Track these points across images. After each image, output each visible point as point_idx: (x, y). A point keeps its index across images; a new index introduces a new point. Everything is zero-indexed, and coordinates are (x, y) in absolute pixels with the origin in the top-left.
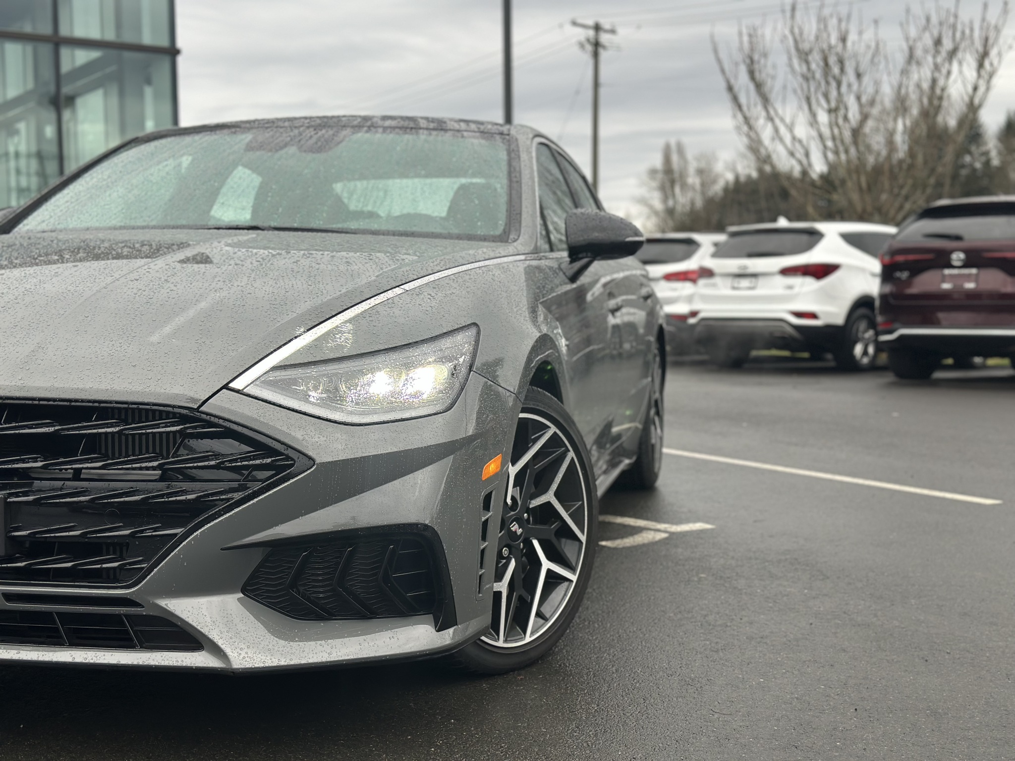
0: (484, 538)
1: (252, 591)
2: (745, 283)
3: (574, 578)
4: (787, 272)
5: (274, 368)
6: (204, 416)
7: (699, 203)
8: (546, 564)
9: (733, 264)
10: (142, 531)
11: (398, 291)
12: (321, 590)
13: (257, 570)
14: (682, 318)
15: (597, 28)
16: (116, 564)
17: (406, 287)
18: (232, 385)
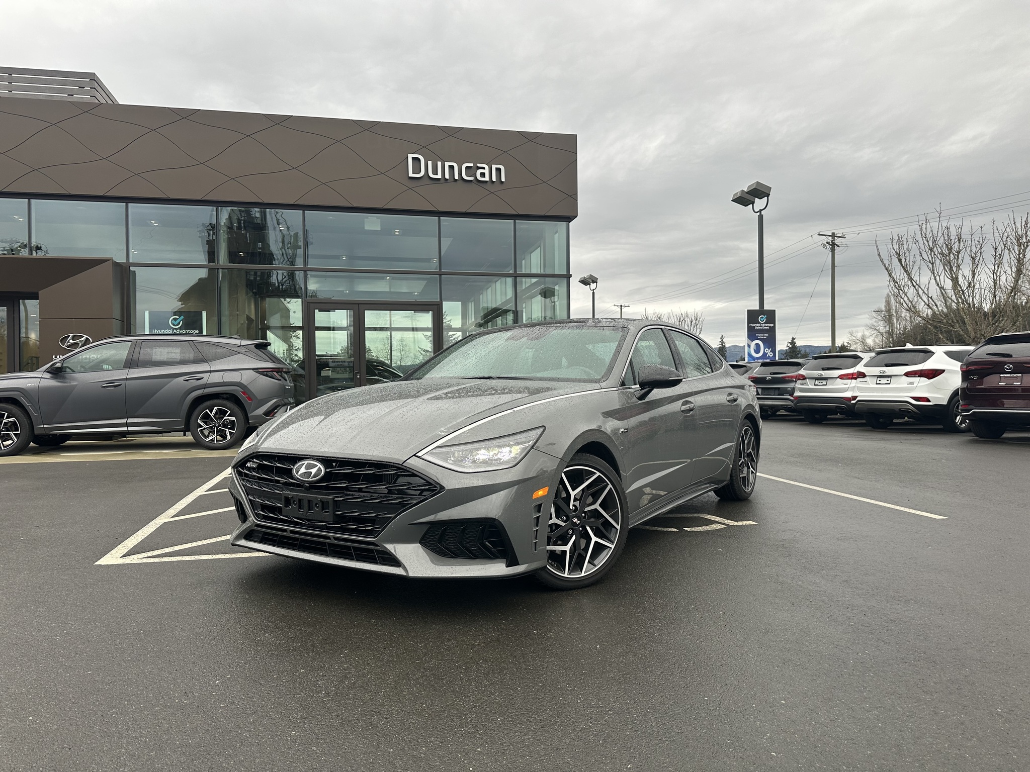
0: (537, 525)
1: (424, 543)
2: (884, 381)
3: (613, 547)
4: (908, 374)
5: (437, 447)
6: (404, 468)
7: (909, 328)
8: (594, 539)
9: (877, 371)
10: (380, 515)
11: (510, 411)
12: (452, 544)
13: (425, 534)
14: (849, 399)
15: (833, 236)
16: (370, 528)
17: (515, 409)
18: (417, 454)
